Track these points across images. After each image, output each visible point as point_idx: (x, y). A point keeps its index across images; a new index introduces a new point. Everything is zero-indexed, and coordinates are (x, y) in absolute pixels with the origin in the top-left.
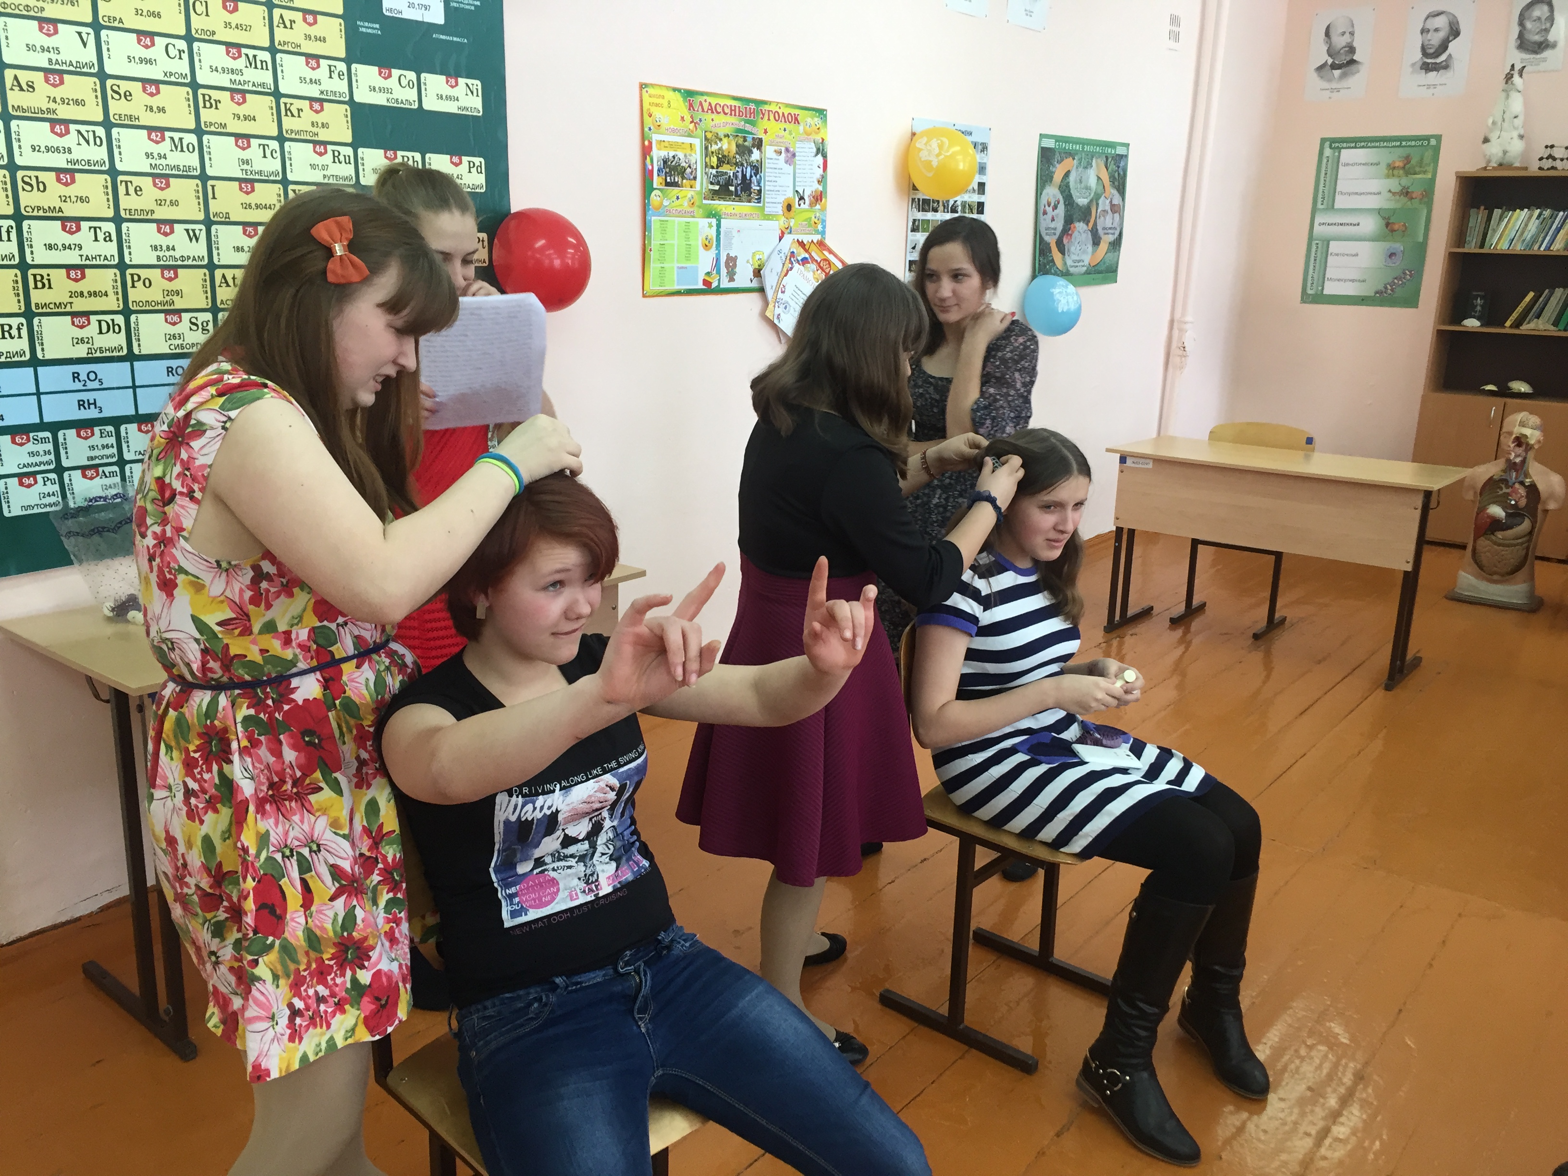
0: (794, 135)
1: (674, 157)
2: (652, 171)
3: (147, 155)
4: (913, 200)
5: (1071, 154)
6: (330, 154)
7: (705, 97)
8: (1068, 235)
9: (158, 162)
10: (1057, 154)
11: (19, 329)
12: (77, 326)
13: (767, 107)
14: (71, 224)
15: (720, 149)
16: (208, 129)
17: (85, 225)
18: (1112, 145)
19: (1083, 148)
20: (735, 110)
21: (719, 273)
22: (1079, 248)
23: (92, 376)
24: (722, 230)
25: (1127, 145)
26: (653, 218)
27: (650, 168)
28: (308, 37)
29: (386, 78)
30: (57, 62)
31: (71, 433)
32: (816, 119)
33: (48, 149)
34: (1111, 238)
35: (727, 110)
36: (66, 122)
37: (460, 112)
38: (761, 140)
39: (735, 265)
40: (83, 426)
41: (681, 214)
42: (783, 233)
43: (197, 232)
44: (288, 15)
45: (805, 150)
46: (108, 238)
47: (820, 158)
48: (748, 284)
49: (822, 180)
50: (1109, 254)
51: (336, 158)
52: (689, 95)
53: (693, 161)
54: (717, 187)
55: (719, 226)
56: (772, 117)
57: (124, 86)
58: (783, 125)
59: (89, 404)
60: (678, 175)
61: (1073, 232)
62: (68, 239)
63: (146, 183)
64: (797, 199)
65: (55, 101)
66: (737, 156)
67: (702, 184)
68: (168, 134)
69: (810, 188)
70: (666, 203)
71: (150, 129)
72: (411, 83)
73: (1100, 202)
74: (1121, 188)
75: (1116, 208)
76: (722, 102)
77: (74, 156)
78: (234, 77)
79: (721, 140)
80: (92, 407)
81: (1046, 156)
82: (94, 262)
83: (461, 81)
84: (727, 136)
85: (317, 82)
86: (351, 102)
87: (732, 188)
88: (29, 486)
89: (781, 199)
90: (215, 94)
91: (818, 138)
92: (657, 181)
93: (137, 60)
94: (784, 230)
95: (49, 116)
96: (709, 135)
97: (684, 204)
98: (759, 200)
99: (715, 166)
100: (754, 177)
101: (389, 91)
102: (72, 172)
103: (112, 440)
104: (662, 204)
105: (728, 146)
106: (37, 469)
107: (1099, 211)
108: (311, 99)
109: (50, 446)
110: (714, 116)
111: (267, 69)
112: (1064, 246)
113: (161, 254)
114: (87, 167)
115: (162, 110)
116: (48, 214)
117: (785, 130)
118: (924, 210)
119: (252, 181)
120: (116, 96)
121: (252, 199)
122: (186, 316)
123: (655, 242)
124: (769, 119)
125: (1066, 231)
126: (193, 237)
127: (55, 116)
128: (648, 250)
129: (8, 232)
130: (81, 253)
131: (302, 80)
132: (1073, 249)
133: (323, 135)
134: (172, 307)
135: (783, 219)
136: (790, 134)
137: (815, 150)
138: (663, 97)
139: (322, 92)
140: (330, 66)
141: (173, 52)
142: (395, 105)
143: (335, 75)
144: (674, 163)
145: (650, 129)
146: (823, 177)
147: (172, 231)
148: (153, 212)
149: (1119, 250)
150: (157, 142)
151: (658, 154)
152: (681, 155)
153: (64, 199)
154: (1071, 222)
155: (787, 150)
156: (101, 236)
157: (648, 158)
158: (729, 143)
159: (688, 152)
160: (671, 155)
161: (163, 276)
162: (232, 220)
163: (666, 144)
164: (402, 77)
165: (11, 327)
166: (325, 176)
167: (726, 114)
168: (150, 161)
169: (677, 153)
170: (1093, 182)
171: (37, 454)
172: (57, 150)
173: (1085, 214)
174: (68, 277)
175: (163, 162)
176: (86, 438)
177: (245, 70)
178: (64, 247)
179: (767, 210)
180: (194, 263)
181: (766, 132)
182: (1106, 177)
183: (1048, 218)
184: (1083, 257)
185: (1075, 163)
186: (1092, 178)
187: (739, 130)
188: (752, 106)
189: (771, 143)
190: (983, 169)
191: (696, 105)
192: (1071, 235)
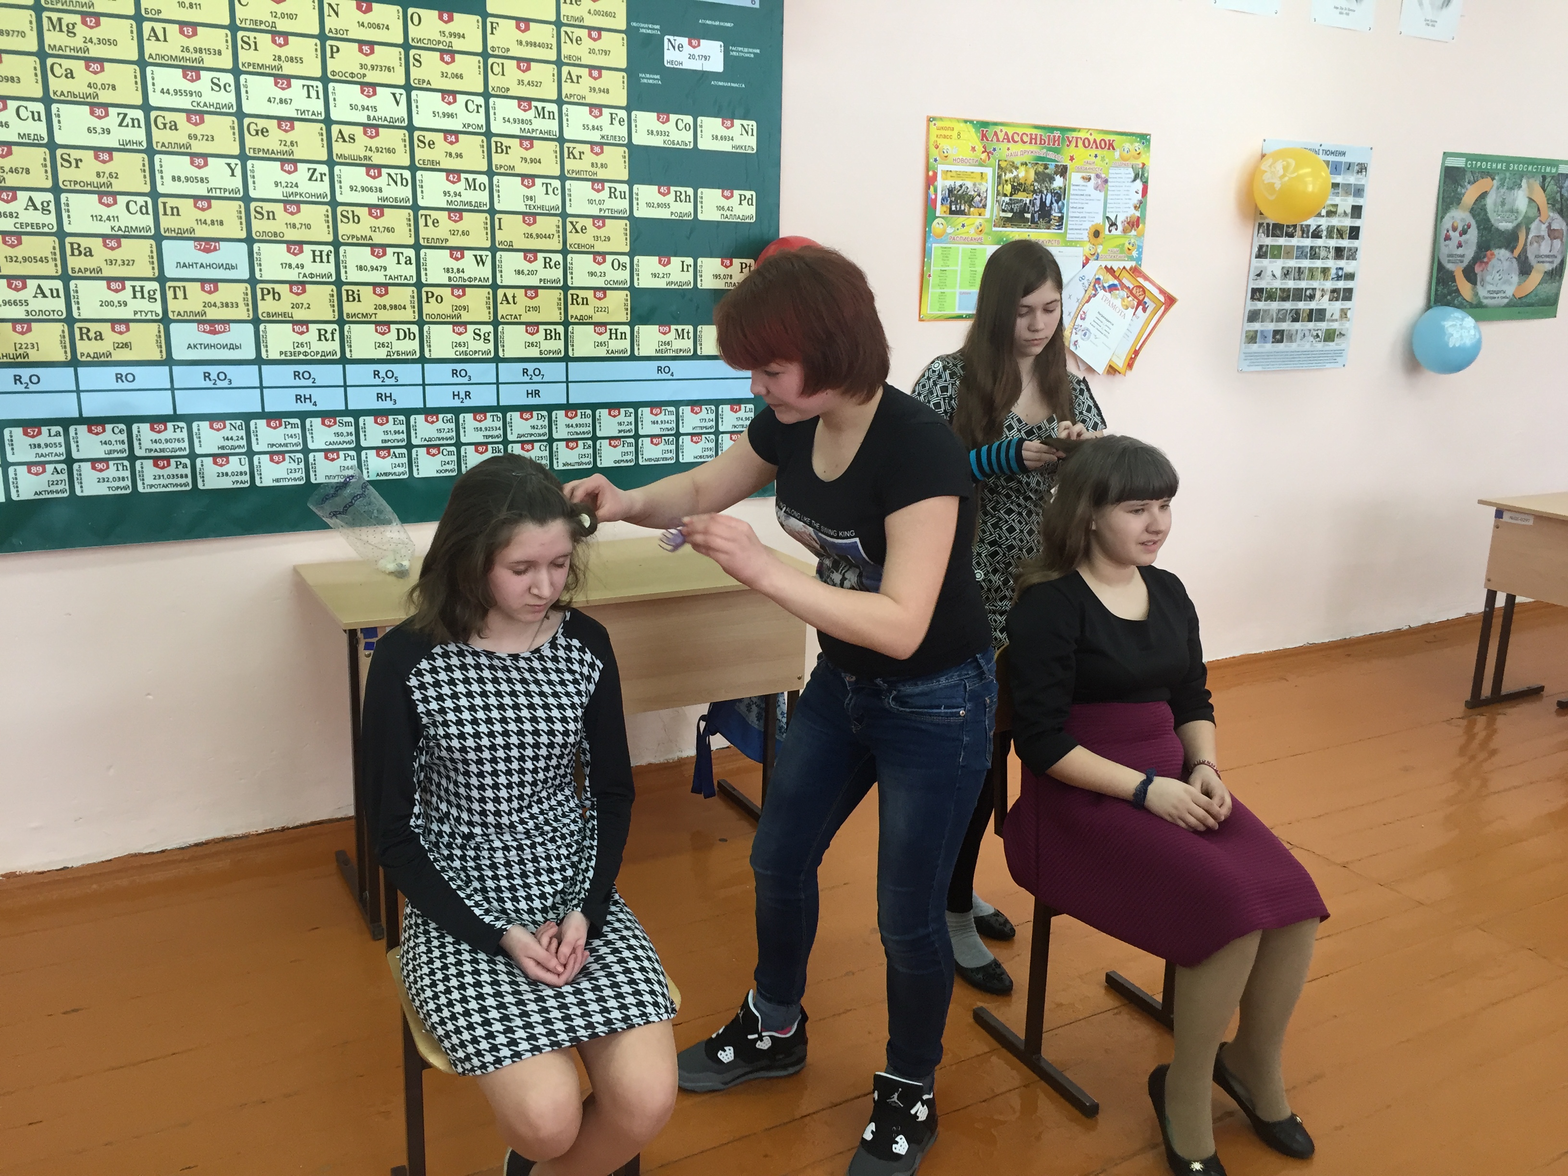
0: (1107, 160)
1: (961, 186)
2: (935, 200)
3: (445, 193)
4: (1260, 225)
5: (1490, 174)
6: (607, 190)
7: (1000, 127)
8: (1482, 262)
9: (454, 199)
10: (1469, 174)
11: (333, 334)
12: (380, 333)
13: (1075, 134)
14: (379, 249)
15: (1015, 177)
16: (498, 171)
17: (390, 251)
18: (1554, 164)
19: (1508, 167)
20: (1036, 139)
22: (1497, 277)
23: (390, 374)
26: (934, 245)
27: (933, 197)
28: (593, 90)
29: (663, 123)
30: (374, 118)
31: (370, 420)
32: (1137, 144)
33: (363, 189)
34: (1548, 267)
35: (1025, 139)
36: (379, 167)
37: (734, 150)
38: (1065, 168)
40: (379, 414)
41: (967, 241)
42: (1087, 260)
43: (484, 257)
44: (575, 71)
45: (1121, 176)
46: (408, 262)
47: (1139, 184)
49: (1140, 205)
50: (1545, 285)
51: (612, 194)
52: (982, 127)
53: (983, 189)
54: (1010, 215)
56: (1080, 144)
57: (429, 136)
58: (1094, 152)
59: (386, 397)
60: (965, 202)
61: (1490, 260)
62: (376, 262)
63: (443, 216)
64: (1107, 225)
65: (371, 150)
66: (1036, 184)
67: (992, 211)
68: (463, 176)
69: (1123, 212)
70: (949, 230)
71: (448, 172)
72: (688, 126)
73: (1533, 226)
75: (1556, 234)
76: (1021, 131)
77: (385, 194)
78: (523, 126)
79: (1017, 168)
80: (388, 399)
81: (1453, 177)
82: (396, 281)
83: (737, 122)
84: (1024, 164)
85: (599, 128)
86: (630, 145)
87: (1028, 216)
88: (333, 460)
89: (1088, 225)
90: (506, 142)
91: (1139, 162)
92: (940, 210)
93: (441, 114)
94: (1089, 256)
95: (365, 162)
96: (1003, 164)
97: (971, 231)
98: (1060, 227)
99: (1009, 193)
100: (1055, 204)
101: (667, 134)
102: (381, 207)
103: (403, 428)
104: (945, 231)
105: (1026, 174)
106: (340, 446)
107: (1530, 237)
108: (592, 144)
109: (352, 429)
110: (1011, 145)
111: (554, 118)
112: (1476, 275)
113: (452, 275)
114: (394, 204)
115: (459, 155)
116: (360, 242)
117: (1096, 156)
118: (1274, 235)
119: (534, 215)
120: (422, 145)
121: (534, 230)
122: (470, 328)
123: (935, 267)
124: (1077, 146)
125: (1480, 258)
126: (480, 261)
127: (370, 162)
128: (926, 276)
129: (328, 255)
130: (385, 273)
131: (585, 127)
132: (1488, 278)
133: (602, 174)
134: (459, 320)
135: (1088, 245)
136: (1103, 159)
137: (1132, 175)
138: (953, 129)
139: (603, 137)
140: (611, 114)
141: (471, 107)
142: (671, 146)
143: (616, 122)
144: (960, 192)
145: (936, 160)
146: (1141, 202)
147: (463, 257)
148: (447, 240)
149: (1559, 284)
150: (454, 183)
151: (942, 184)
152: (969, 184)
153: (374, 229)
154: (1488, 248)
155: (1098, 176)
156: (402, 260)
157: (932, 188)
158: (1026, 171)
159: (978, 181)
160: (958, 184)
161: (453, 294)
162: (515, 247)
163: (954, 174)
164: (680, 121)
165: (326, 332)
166: (601, 210)
167: (1024, 143)
168: (447, 198)
169: (965, 182)
170: (1521, 204)
171: (342, 434)
172: (371, 189)
174: (374, 293)
175: (458, 199)
176: (382, 424)
177: (534, 120)
178: (372, 268)
179: (1069, 236)
180: (480, 283)
181: (1072, 159)
182: (1541, 198)
183: (1453, 244)
184: (1504, 287)
185: (1495, 183)
186: (1520, 200)
187: (1040, 158)
188: (1057, 134)
189: (1078, 170)
190: (1359, 191)
191: (990, 135)
192: (1487, 263)
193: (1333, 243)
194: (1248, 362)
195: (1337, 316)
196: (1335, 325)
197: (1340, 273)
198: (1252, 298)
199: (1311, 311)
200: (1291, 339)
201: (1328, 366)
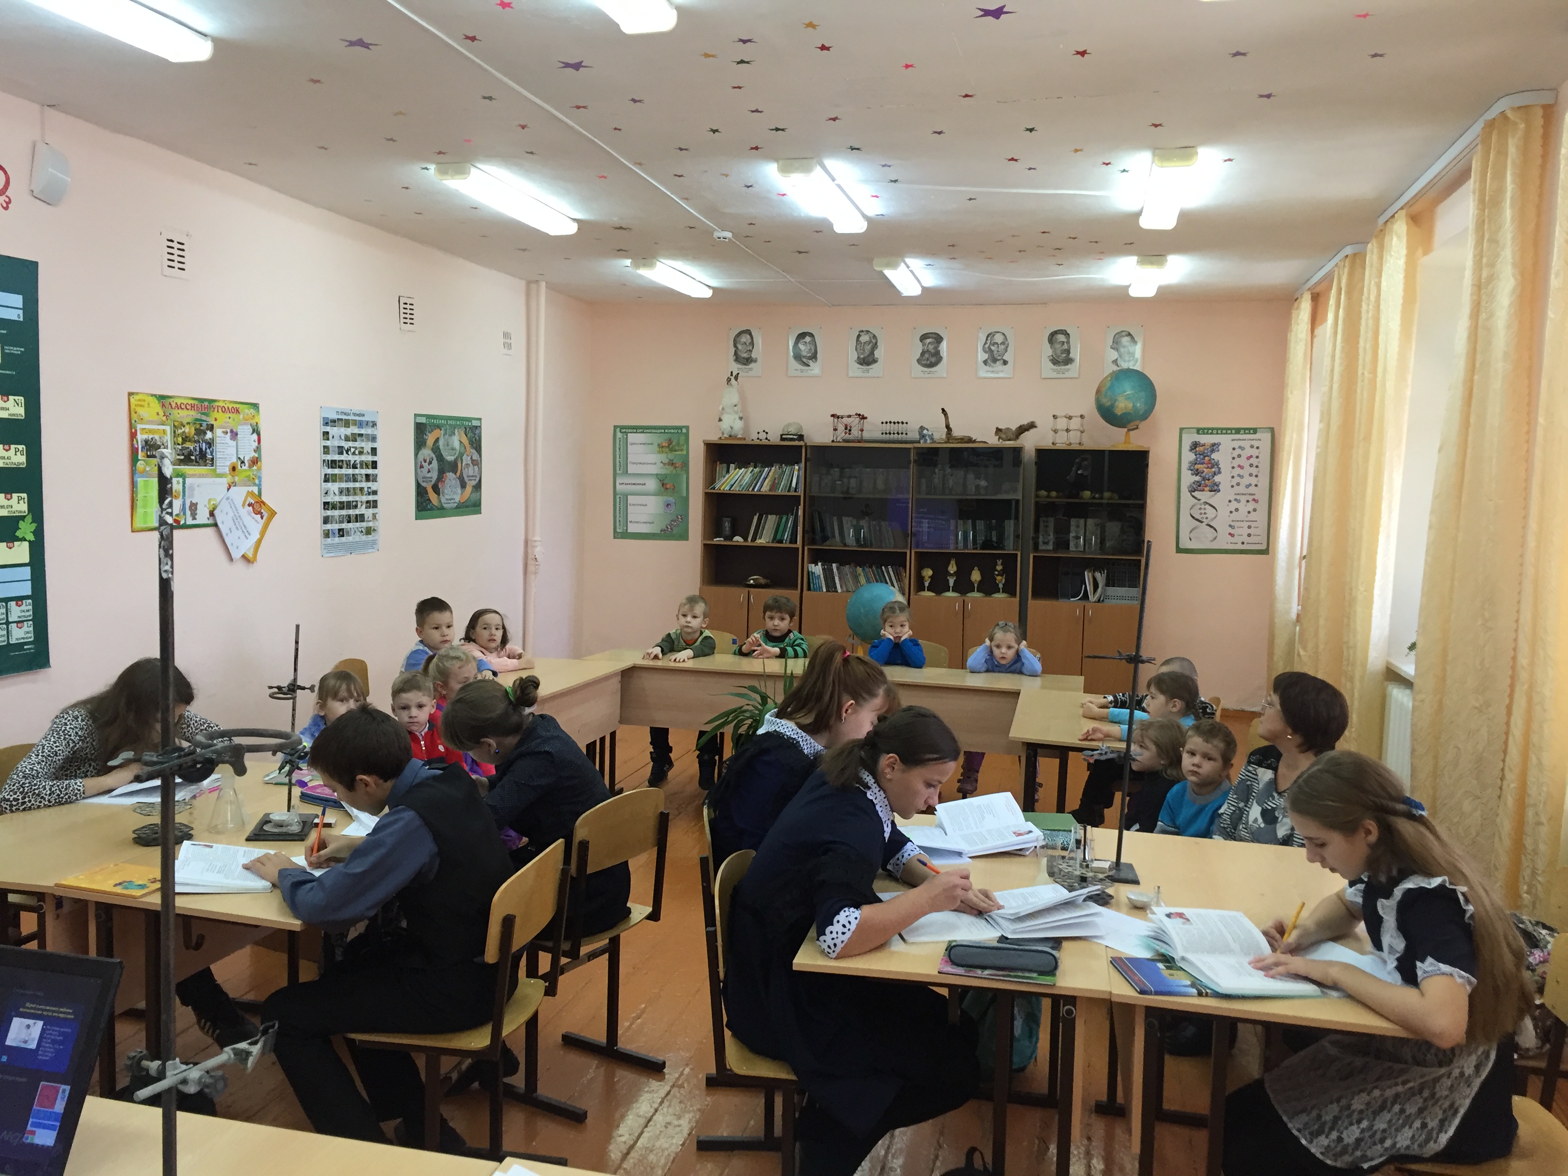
0: (236, 421)
1: (152, 439)
2: (137, 449)
4: (324, 461)
5: (439, 427)
7: (173, 399)
8: (442, 481)
10: (428, 427)
13: (217, 404)
15: (184, 432)
18: (469, 420)
19: (447, 422)
20: (194, 407)
21: (185, 514)
22: (450, 490)
24: (187, 485)
25: (480, 419)
26: (139, 479)
27: (136, 446)
32: (252, 410)
34: (474, 483)
35: (188, 407)
37: (10, 417)
38: (212, 426)
39: (196, 509)
42: (230, 486)
45: (244, 431)
47: (255, 436)
48: (206, 522)
49: (258, 450)
50: (473, 494)
52: (161, 398)
53: (165, 441)
54: (182, 457)
55: (184, 483)
56: (220, 410)
58: (228, 415)
60: (155, 450)
61: (445, 480)
64: (239, 463)
66: (196, 436)
67: (172, 455)
69: (248, 455)
70: (148, 469)
73: (464, 457)
74: (478, 449)
75: (475, 462)
76: (185, 402)
79: (184, 426)
81: (421, 430)
83: (11, 398)
84: (188, 423)
87: (193, 458)
89: (228, 463)
91: (254, 422)
92: (141, 455)
94: (231, 484)
96: (176, 424)
98: (212, 465)
99: (180, 443)
100: (208, 450)
104: (145, 469)
105: (189, 430)
107: (463, 464)
110: (180, 411)
112: (438, 489)
117: (229, 418)
118: (332, 468)
123: (141, 496)
124: (218, 412)
125: (440, 478)
128: (135, 501)
132: (446, 491)
135: (230, 477)
137: (251, 430)
138: (144, 401)
144: (151, 443)
145: (136, 421)
146: (257, 448)
149: (480, 491)
151: (141, 437)
152: (157, 437)
154: (444, 473)
155: (232, 431)
157: (135, 440)
158: (190, 428)
159: (162, 435)
160: (150, 438)
163: (147, 431)
167: (188, 409)
169: (154, 436)
170: (457, 445)
173: (453, 467)
179: (218, 471)
181: (216, 420)
182: (465, 441)
183: (425, 470)
184: (455, 497)
185: (442, 432)
186: (455, 442)
187: (197, 420)
188: (206, 404)
189: (220, 427)
190: (374, 439)
191: (167, 404)
192: (444, 482)
193: (364, 471)
194: (326, 551)
195: (370, 518)
196: (371, 524)
197: (370, 490)
198: (325, 509)
199: (357, 515)
200: (348, 534)
201: (370, 551)
